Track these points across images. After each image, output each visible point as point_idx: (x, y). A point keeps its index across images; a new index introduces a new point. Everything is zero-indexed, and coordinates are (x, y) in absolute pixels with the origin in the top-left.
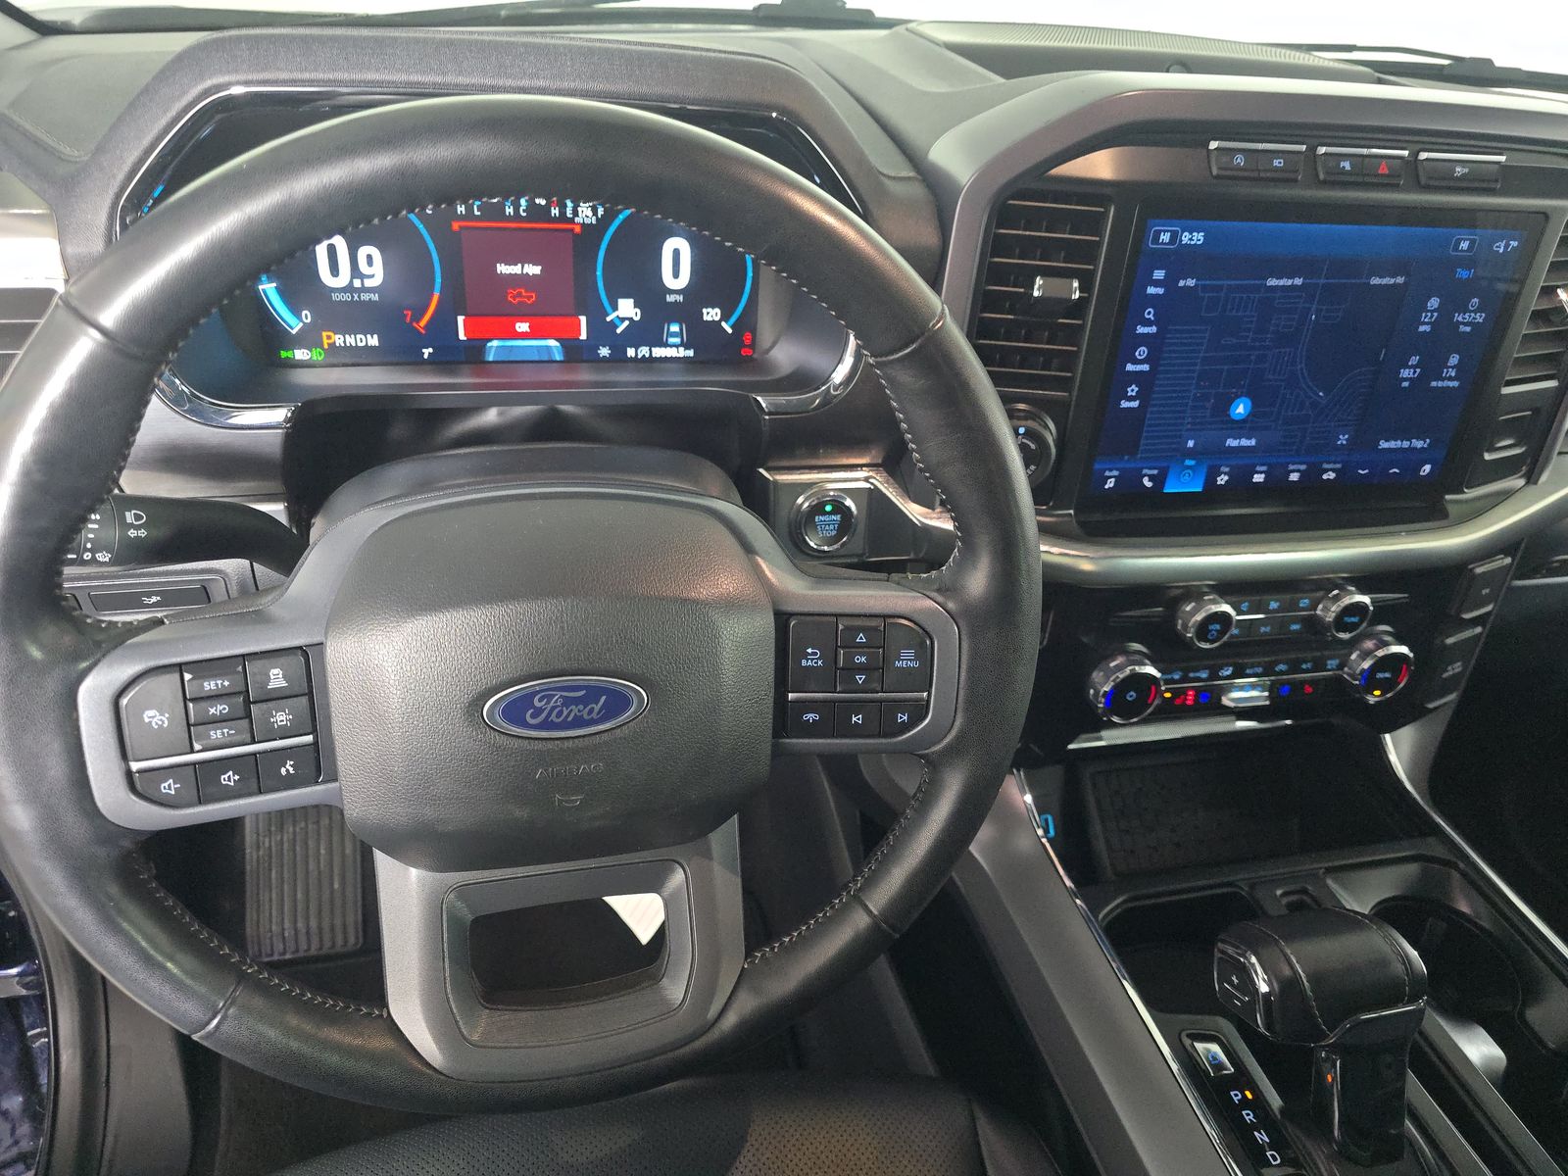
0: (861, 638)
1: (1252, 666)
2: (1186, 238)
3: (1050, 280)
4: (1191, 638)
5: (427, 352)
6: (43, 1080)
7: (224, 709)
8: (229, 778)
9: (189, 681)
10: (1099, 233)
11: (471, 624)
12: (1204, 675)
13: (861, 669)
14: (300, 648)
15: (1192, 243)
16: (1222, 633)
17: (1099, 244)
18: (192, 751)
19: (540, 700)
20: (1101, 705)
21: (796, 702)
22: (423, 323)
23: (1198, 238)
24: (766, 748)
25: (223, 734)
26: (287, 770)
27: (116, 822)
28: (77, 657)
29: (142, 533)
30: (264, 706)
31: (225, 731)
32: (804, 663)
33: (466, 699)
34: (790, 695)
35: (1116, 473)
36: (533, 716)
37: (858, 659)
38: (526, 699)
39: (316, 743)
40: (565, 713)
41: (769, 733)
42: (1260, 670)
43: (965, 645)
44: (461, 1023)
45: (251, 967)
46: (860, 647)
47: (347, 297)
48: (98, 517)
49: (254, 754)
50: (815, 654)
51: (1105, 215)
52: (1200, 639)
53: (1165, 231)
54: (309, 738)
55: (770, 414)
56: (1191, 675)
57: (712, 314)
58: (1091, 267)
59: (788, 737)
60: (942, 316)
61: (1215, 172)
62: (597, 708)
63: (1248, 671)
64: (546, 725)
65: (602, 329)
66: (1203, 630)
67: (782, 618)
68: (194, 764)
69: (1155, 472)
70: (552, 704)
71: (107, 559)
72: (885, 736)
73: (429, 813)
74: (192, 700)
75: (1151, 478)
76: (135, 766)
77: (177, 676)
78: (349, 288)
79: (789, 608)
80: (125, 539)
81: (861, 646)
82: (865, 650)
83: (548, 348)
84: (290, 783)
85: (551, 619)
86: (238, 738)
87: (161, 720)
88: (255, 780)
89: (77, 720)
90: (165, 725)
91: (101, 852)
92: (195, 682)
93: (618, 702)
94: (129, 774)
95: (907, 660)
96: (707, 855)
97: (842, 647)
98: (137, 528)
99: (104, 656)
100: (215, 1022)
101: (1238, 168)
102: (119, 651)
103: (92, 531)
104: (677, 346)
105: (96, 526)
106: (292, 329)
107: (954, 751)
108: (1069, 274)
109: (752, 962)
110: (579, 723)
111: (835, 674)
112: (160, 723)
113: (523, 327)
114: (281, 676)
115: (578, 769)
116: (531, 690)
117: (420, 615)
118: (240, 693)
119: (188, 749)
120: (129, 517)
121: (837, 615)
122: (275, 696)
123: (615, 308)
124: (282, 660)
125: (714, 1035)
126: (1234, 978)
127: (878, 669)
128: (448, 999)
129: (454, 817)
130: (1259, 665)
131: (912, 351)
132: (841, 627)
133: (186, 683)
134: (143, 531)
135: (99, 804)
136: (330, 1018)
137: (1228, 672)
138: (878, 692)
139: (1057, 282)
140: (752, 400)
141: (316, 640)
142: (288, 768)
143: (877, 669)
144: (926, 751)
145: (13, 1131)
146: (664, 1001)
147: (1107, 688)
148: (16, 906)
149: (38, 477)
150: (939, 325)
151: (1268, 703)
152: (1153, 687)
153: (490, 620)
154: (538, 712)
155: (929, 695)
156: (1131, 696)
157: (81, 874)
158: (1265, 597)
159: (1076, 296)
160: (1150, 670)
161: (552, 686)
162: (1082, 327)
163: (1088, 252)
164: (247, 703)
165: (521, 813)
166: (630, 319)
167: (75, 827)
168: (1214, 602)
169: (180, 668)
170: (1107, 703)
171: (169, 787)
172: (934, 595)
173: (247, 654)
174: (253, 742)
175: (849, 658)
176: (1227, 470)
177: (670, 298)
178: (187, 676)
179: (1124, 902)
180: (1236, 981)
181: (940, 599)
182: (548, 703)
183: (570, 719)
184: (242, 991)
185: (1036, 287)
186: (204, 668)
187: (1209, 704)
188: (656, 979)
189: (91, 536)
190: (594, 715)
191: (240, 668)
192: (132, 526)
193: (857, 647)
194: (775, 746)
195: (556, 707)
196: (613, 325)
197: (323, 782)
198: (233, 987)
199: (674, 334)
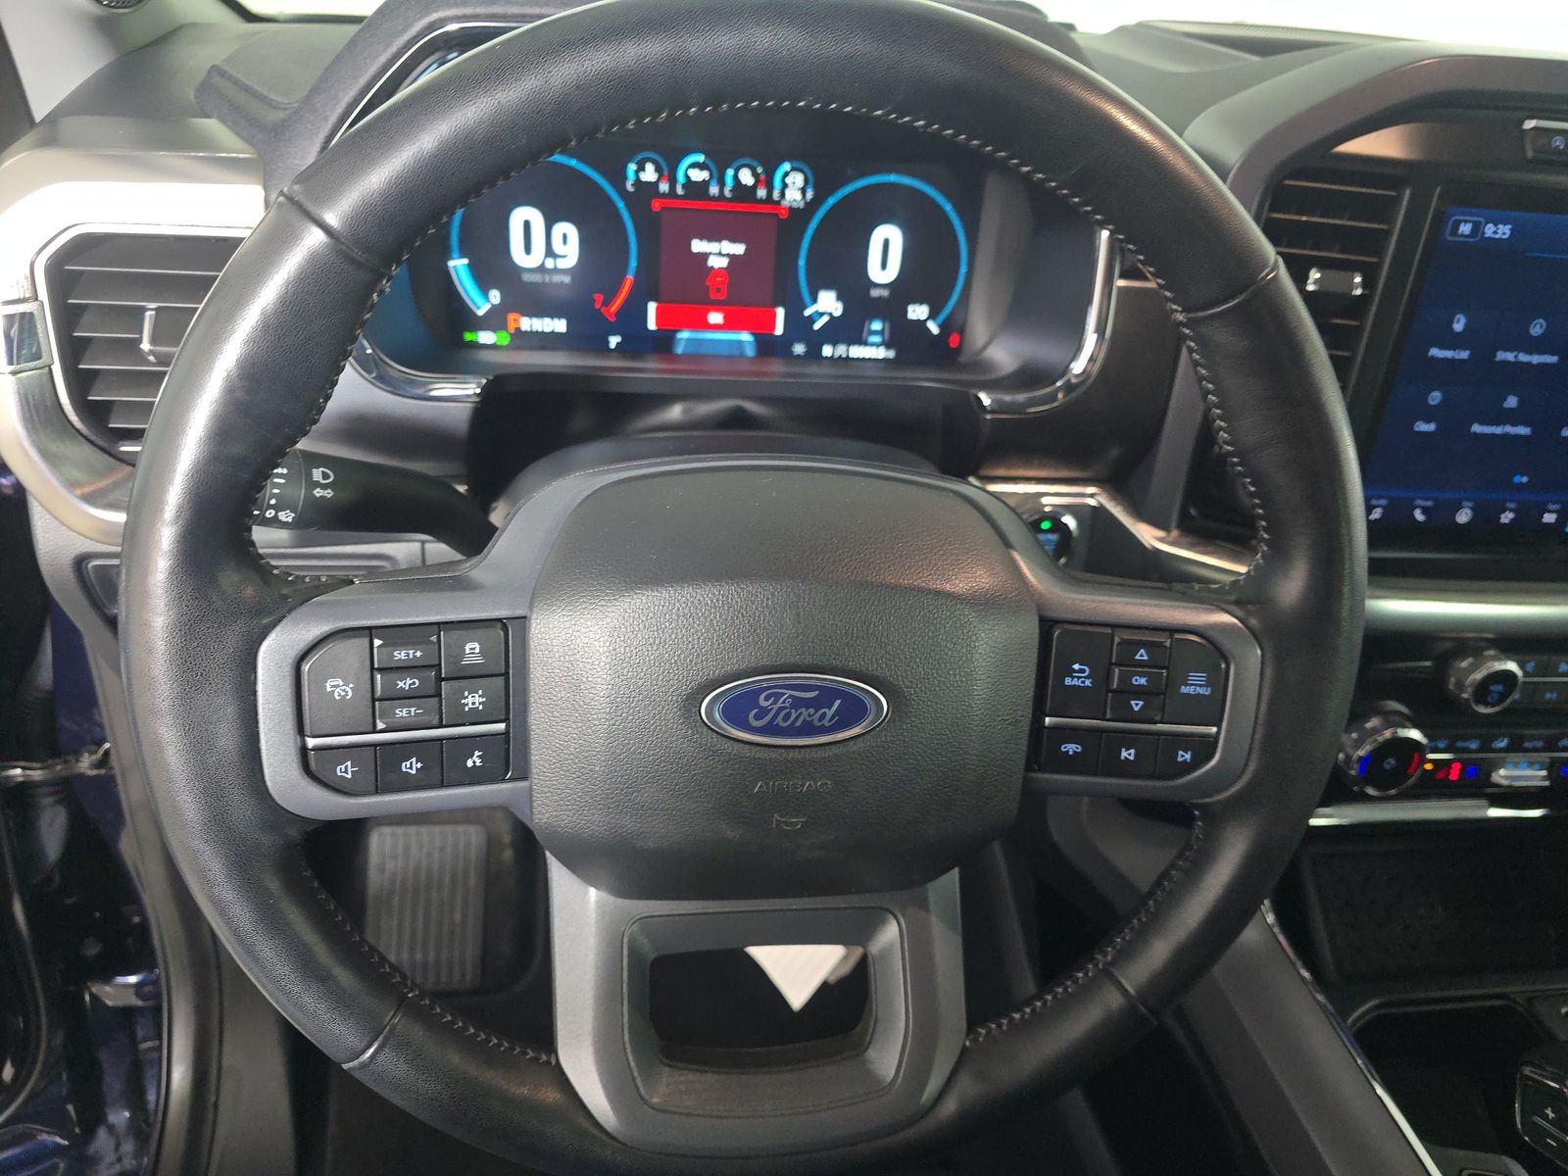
0: (1142, 655)
1: (1532, 738)
2: (1489, 230)
3: (1328, 272)
4: (1467, 699)
5: (614, 341)
6: (151, 1097)
7: (414, 683)
8: (412, 766)
9: (378, 647)
10: (1389, 220)
11: (696, 602)
12: (1474, 745)
13: (1138, 693)
14: (499, 620)
15: (1497, 236)
16: (1503, 696)
17: (1387, 234)
18: (374, 731)
19: (767, 699)
20: (1353, 772)
21: (1053, 728)
22: (613, 309)
23: (1504, 231)
24: (1017, 781)
25: (410, 712)
26: (474, 762)
27: (285, 807)
28: (259, 610)
29: (328, 493)
30: (456, 684)
31: (413, 709)
32: (1068, 681)
33: (685, 690)
34: (1047, 720)
35: (1383, 502)
36: (757, 718)
37: (1136, 680)
38: (752, 695)
39: (507, 733)
40: (793, 716)
41: (1022, 762)
42: (1539, 744)
43: (1269, 672)
44: (638, 1081)
45: (412, 990)
46: (1140, 666)
47: (536, 278)
48: (285, 471)
49: (440, 739)
50: (1082, 671)
51: (1397, 200)
52: (1478, 702)
53: (1466, 222)
54: (502, 726)
55: (992, 412)
56: (1460, 744)
57: (917, 312)
58: (1374, 260)
59: (1040, 770)
60: (1275, 267)
61: (1530, 154)
62: (830, 713)
63: (1527, 745)
64: (770, 729)
65: (799, 325)
66: (1482, 691)
67: (1047, 625)
68: (374, 745)
69: (1429, 503)
70: (779, 704)
71: (290, 520)
72: (1160, 778)
73: (629, 824)
74: (380, 670)
75: (1425, 510)
76: (311, 742)
77: (366, 641)
78: (542, 269)
79: (1055, 615)
80: (310, 497)
81: (1141, 664)
82: (1146, 670)
83: (740, 343)
84: (476, 777)
85: (785, 602)
86: (426, 718)
87: (344, 690)
88: (438, 770)
89: (255, 683)
90: (348, 697)
91: (266, 840)
92: (384, 649)
93: (853, 709)
94: (304, 751)
95: (1195, 686)
96: (924, 905)
97: (1118, 665)
98: (324, 487)
99: (290, 611)
100: (371, 1050)
101: (1557, 151)
102: (303, 609)
103: (278, 485)
104: (878, 345)
105: (282, 481)
106: (479, 308)
107: (1243, 803)
108: (1351, 267)
109: (975, 1041)
110: (809, 729)
111: (1105, 697)
112: (343, 694)
113: (715, 318)
114: (477, 650)
115: (802, 786)
116: (756, 686)
117: (640, 589)
118: (433, 666)
119: (370, 728)
120: (317, 474)
121: (1113, 626)
122: (468, 674)
123: (815, 300)
124: (479, 632)
125: (929, 1124)
126: (1549, 1112)
127: (1158, 694)
128: (625, 1049)
129: (658, 831)
130: (1540, 738)
131: (1234, 307)
132: (1117, 640)
133: (375, 650)
134: (329, 491)
135: (269, 784)
136: (492, 1059)
137: (1502, 744)
138: (1156, 723)
139: (1336, 275)
140: (972, 397)
141: (519, 612)
142: (474, 760)
143: (1160, 696)
144: (1207, 800)
145: (118, 1146)
146: (870, 1076)
147: (1361, 753)
148: (141, 911)
149: (240, 394)
150: (1272, 275)
151: (1547, 783)
152: (1416, 756)
153: (718, 600)
154: (763, 712)
155: (1218, 732)
156: (1390, 763)
157: (243, 864)
158: (1554, 658)
159: (1358, 292)
160: (1415, 734)
161: (781, 683)
162: (1359, 330)
163: (1373, 243)
164: (440, 679)
165: (732, 833)
166: (830, 314)
167: (241, 807)
168: (1495, 658)
169: (370, 632)
170: (1362, 770)
171: (346, 770)
172: (1231, 608)
173: (442, 623)
174: (441, 726)
175: (1125, 678)
176: (1512, 505)
177: (875, 293)
178: (377, 642)
179: (1378, 1007)
180: (1551, 1115)
181: (1240, 613)
182: (775, 702)
183: (798, 724)
184: (402, 1017)
185: (1310, 281)
186: (396, 634)
187: (1475, 783)
188: (860, 1047)
189: (276, 491)
190: (826, 722)
191: (434, 638)
192: (317, 484)
193: (1135, 666)
194: (1026, 780)
195: (785, 708)
196: (811, 320)
197: (511, 780)
198: (392, 1013)
199: (875, 333)
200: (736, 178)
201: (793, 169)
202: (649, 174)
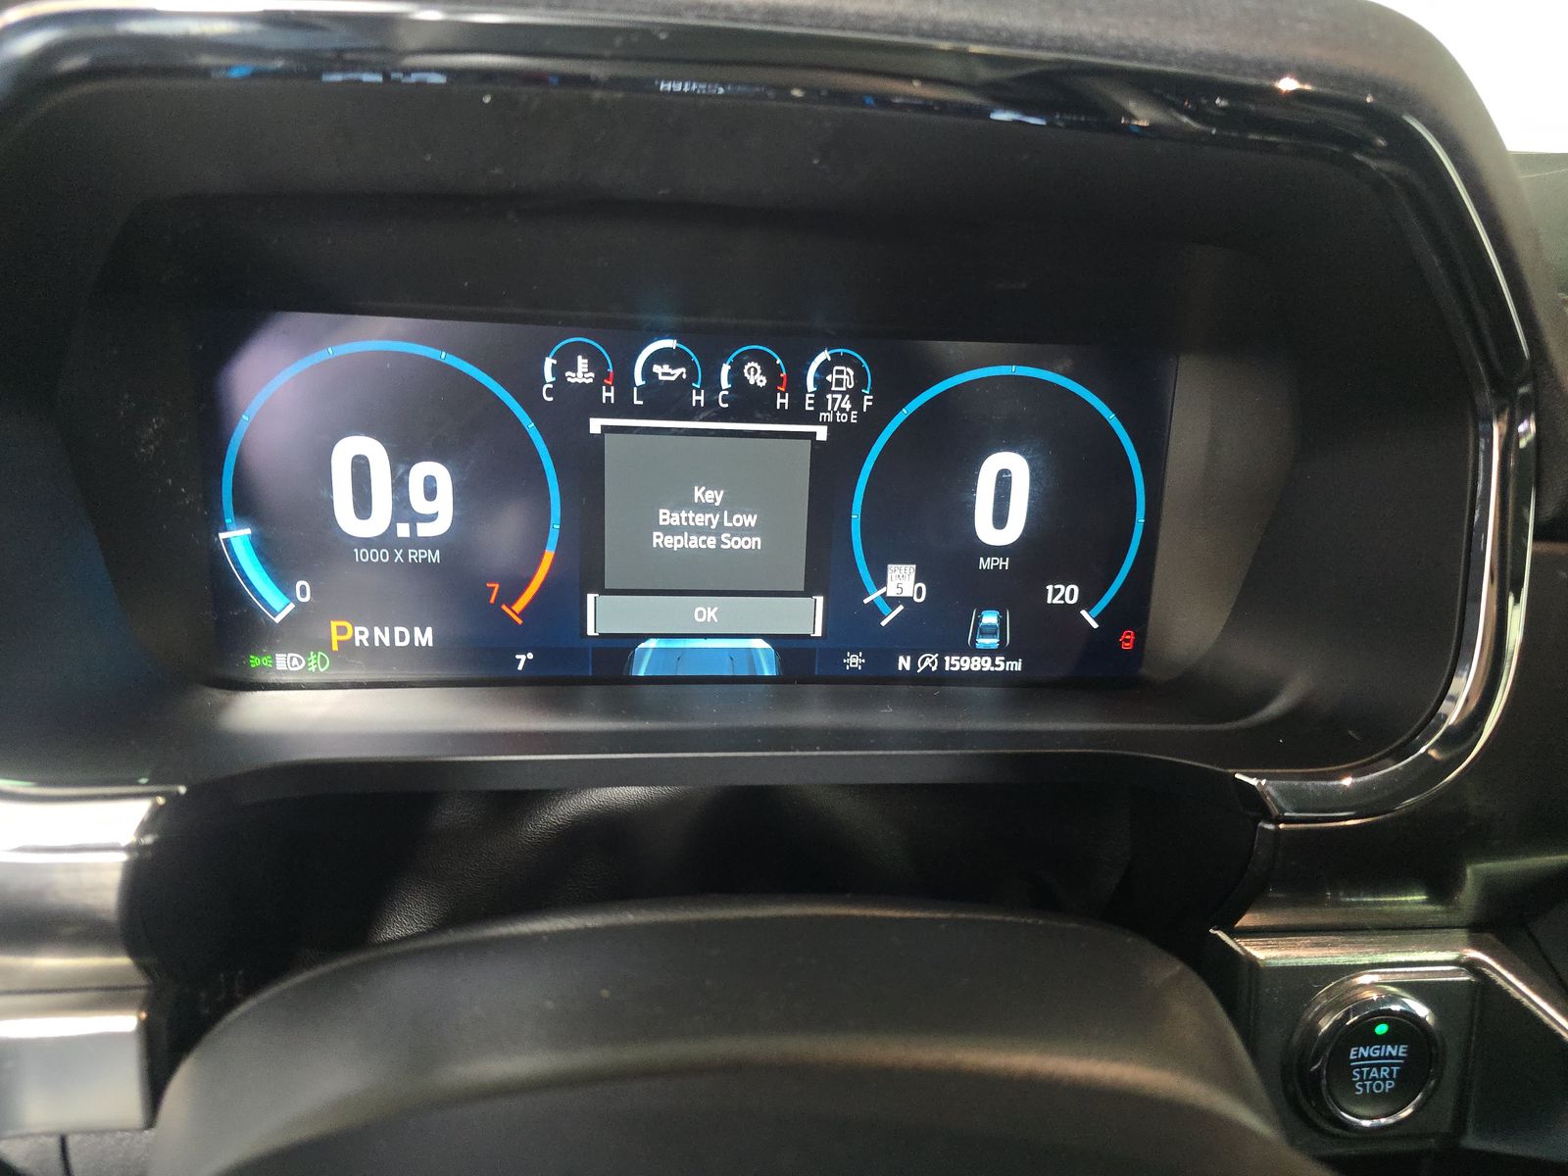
5: (523, 659)
22: (520, 606)
47: (382, 555)
57: (1063, 594)
65: (853, 620)
83: (749, 653)
104: (993, 653)
106: (274, 614)
123: (881, 581)
166: (908, 601)
177: (986, 564)
196: (875, 612)
199: (988, 632)
200: (737, 375)
201: (837, 359)
202: (582, 373)
